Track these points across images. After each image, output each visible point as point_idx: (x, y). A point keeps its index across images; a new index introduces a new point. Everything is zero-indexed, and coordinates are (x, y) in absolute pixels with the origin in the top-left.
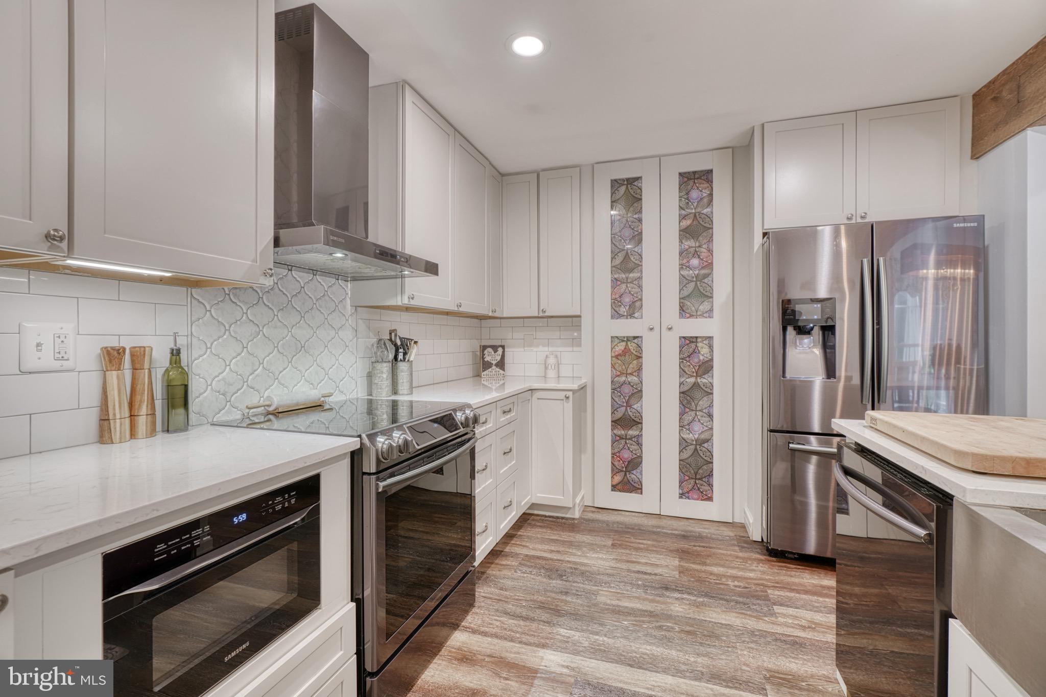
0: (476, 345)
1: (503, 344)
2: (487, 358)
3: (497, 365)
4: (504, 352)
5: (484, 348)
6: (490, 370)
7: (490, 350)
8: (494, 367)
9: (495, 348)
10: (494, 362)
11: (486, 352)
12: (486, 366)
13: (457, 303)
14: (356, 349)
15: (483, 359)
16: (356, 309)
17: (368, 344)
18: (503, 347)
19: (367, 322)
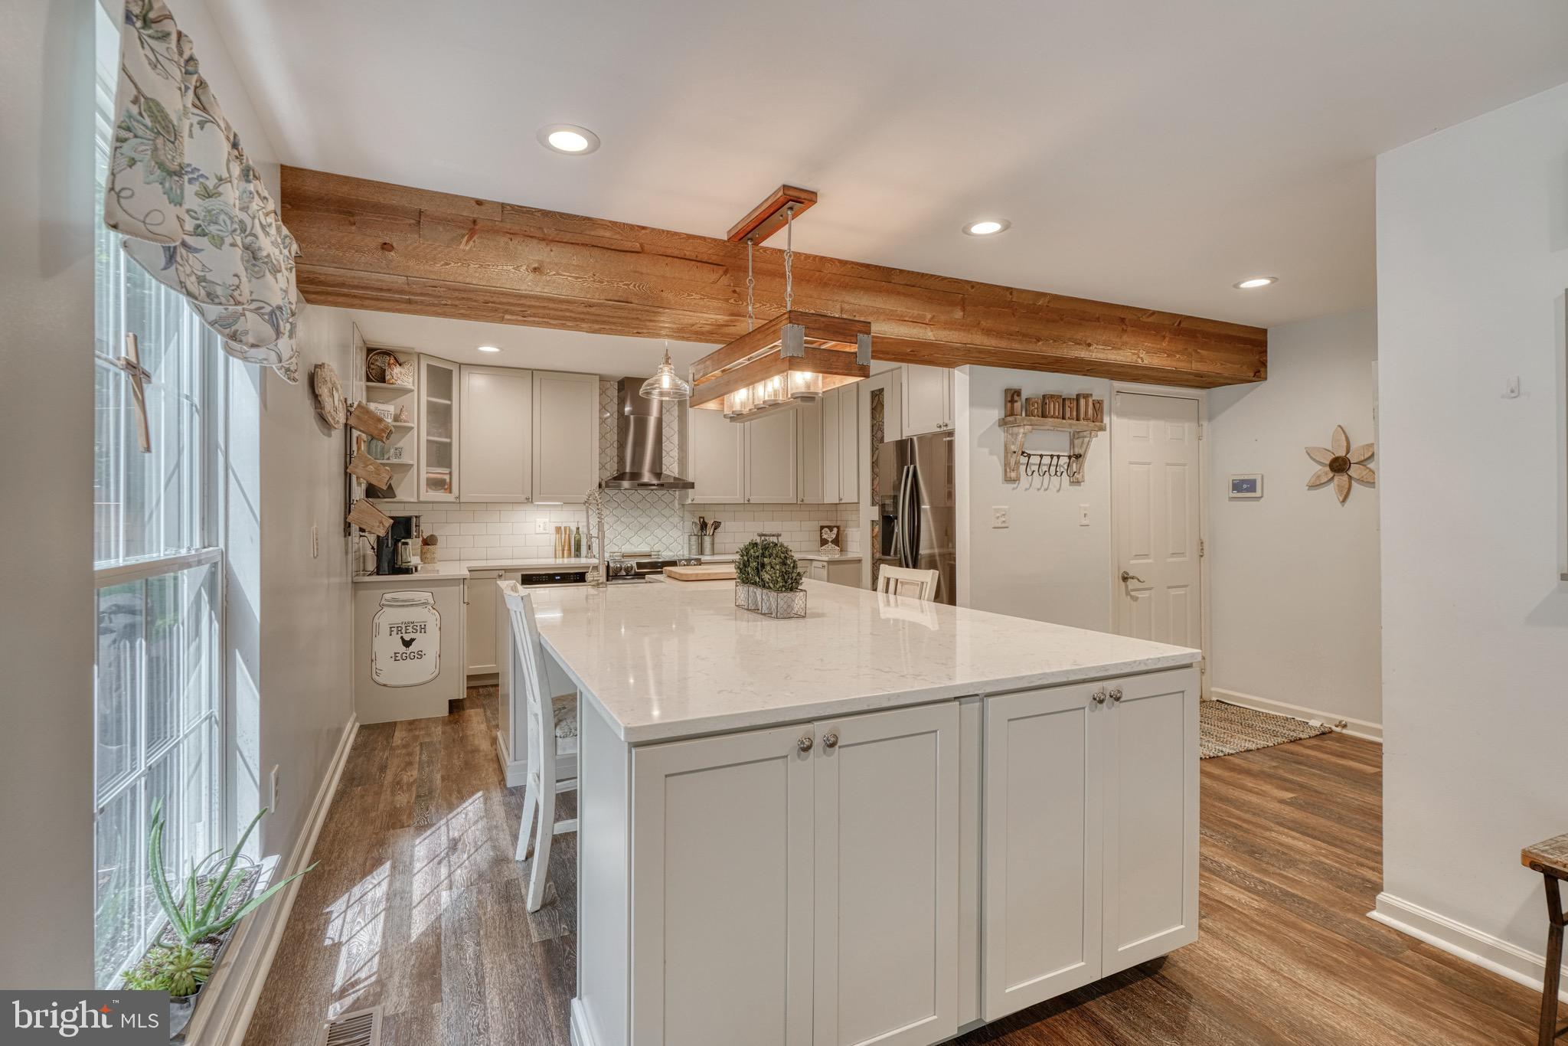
0: (816, 525)
1: (838, 525)
2: (825, 536)
3: (832, 541)
4: (838, 532)
5: (822, 528)
6: (827, 545)
7: (827, 529)
8: (831, 543)
9: (831, 528)
10: (830, 540)
11: (823, 531)
12: (824, 542)
13: (746, 499)
14: (683, 528)
15: (821, 536)
16: (683, 505)
17: (689, 525)
18: (838, 527)
19: (692, 513)
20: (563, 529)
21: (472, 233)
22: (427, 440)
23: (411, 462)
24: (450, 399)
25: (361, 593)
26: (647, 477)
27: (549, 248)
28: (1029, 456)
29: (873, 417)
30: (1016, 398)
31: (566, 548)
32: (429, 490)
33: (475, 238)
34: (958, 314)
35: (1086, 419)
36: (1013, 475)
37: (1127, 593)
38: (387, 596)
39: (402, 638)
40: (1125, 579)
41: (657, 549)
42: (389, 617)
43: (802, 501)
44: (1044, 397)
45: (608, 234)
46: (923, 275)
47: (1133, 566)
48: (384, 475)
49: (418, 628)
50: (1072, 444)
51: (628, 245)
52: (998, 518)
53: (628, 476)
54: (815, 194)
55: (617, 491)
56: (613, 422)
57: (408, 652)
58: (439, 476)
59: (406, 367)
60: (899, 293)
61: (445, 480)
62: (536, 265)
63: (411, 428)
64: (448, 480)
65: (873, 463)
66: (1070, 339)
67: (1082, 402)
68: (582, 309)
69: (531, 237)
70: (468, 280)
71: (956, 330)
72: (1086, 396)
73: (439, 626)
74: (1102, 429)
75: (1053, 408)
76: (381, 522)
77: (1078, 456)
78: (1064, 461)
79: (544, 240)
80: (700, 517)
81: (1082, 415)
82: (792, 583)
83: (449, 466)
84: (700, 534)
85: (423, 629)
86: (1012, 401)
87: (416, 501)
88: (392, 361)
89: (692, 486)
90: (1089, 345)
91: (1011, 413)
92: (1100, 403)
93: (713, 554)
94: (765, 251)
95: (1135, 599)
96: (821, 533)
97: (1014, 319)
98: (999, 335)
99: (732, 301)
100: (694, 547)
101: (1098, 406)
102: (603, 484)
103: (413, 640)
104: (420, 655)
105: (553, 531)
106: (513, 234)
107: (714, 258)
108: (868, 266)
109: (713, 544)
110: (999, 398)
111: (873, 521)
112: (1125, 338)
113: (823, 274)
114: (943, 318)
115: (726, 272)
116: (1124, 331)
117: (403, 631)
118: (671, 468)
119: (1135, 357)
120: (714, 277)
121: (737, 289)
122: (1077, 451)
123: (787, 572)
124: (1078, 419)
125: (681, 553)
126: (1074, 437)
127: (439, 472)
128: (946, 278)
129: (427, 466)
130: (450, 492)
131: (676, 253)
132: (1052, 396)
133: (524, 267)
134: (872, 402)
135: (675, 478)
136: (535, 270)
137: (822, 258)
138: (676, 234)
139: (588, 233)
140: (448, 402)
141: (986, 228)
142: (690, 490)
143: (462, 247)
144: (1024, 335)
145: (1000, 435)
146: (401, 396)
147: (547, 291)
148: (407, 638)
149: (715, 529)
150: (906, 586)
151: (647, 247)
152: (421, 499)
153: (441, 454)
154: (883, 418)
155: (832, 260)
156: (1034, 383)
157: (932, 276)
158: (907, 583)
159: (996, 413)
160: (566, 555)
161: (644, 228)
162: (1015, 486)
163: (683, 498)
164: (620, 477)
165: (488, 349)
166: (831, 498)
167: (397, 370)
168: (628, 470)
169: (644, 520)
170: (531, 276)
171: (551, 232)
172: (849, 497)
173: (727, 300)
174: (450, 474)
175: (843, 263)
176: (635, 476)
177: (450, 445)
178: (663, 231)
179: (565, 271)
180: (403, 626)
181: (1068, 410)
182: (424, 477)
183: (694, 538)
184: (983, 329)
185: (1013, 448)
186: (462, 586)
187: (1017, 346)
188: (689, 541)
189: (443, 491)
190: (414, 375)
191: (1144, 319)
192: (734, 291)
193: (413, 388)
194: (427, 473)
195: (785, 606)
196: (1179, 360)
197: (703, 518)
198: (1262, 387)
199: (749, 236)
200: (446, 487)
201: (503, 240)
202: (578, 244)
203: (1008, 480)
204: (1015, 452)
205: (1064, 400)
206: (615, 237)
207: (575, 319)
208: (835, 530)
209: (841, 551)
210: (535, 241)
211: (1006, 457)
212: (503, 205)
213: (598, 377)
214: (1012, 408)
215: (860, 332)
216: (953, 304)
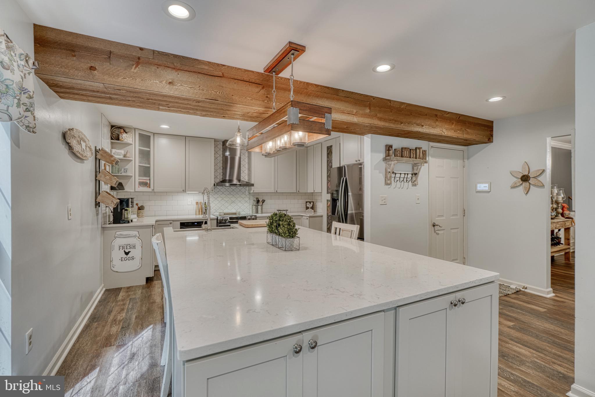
0: (304, 201)
1: (313, 201)
2: (308, 206)
3: (311, 208)
4: (313, 204)
5: (307, 202)
6: (308, 209)
7: (308, 203)
8: (310, 209)
9: (310, 202)
10: (310, 207)
11: (307, 204)
12: (307, 208)
13: (276, 190)
14: (250, 202)
15: (306, 206)
16: (250, 193)
17: (252, 201)
18: (313, 202)
19: (253, 196)
20: (199, 203)
21: (138, 64)
22: (139, 166)
23: (131, 175)
24: (150, 148)
25: (106, 232)
26: (235, 182)
27: (177, 73)
28: (396, 174)
29: (328, 157)
30: (390, 149)
31: (200, 211)
32: (140, 186)
33: (139, 66)
34: (368, 111)
35: (419, 158)
36: (389, 182)
37: (435, 232)
38: (117, 233)
39: (124, 251)
40: (434, 226)
41: (239, 211)
42: (119, 242)
43: (299, 191)
44: (402, 148)
45: (206, 67)
46: (352, 93)
47: (437, 221)
48: (114, 180)
49: (132, 247)
50: (413, 169)
51: (216, 73)
52: (382, 200)
53: (227, 181)
54: (305, 47)
55: (222, 187)
56: (220, 159)
57: (127, 257)
58: (144, 181)
59: (129, 134)
60: (342, 100)
61: (147, 183)
62: (171, 81)
63: (132, 160)
64: (149, 182)
65: (328, 176)
66: (415, 123)
67: (418, 151)
68: (194, 104)
69: (168, 67)
70: (135, 87)
71: (367, 117)
72: (420, 148)
73: (141, 246)
74: (426, 162)
75: (406, 153)
76: (112, 201)
77: (416, 174)
78: (410, 176)
79: (174, 69)
80: (257, 198)
81: (418, 157)
82: (293, 234)
83: (149, 176)
84: (256, 205)
85: (134, 247)
86: (389, 150)
87: (134, 191)
88: (122, 131)
89: (253, 185)
90: (423, 126)
91: (388, 155)
92: (425, 151)
93: (262, 213)
94: (281, 79)
95: (438, 234)
96: (306, 204)
97: (391, 114)
98: (385, 120)
99: (266, 101)
100: (254, 210)
101: (424, 153)
102: (216, 184)
103: (129, 252)
104: (133, 258)
105: (195, 204)
106: (158, 65)
107: (258, 81)
108: (328, 88)
109: (262, 209)
110: (383, 149)
111: (327, 200)
112: (437, 123)
113: (308, 90)
114: (361, 112)
115: (263, 88)
116: (437, 120)
117: (125, 248)
118: (244, 178)
119: (441, 132)
120: (257, 90)
121: (268, 96)
122: (415, 172)
123: (290, 229)
124: (416, 158)
125: (249, 213)
126: (414, 165)
127: (145, 179)
128: (362, 95)
129: (139, 176)
130: (150, 188)
131: (239, 78)
132: (405, 148)
133: (165, 82)
134: (328, 151)
135: (246, 182)
136: (170, 83)
137: (307, 83)
138: (239, 69)
139: (196, 66)
140: (149, 149)
141: (383, 68)
142: (252, 187)
143: (132, 70)
144: (396, 121)
145: (383, 165)
146: (127, 147)
147: (176, 94)
148: (127, 251)
149: (263, 203)
150: (344, 232)
151: (225, 74)
152: (136, 191)
153: (146, 171)
154: (332, 158)
155: (312, 84)
156: (398, 143)
157: (356, 93)
158: (345, 230)
159: (382, 155)
160: (200, 214)
161: (224, 65)
162: (390, 186)
163: (249, 190)
164: (224, 181)
165: (165, 126)
166: (310, 190)
167: (124, 135)
168: (227, 178)
169: (233, 199)
170: (168, 86)
171: (178, 65)
172: (318, 190)
173: (263, 101)
174: (150, 180)
175: (317, 86)
176: (230, 181)
177: (149, 168)
178: (233, 67)
179: (185, 84)
180: (125, 246)
181: (412, 154)
182: (137, 181)
183: (254, 207)
184: (378, 118)
185: (389, 170)
186: (152, 228)
187: (392, 126)
188: (252, 207)
189: (146, 187)
190: (132, 138)
191: (445, 115)
192: (267, 97)
193: (132, 143)
194: (139, 179)
195: (290, 245)
196: (459, 133)
197: (258, 198)
198: (490, 146)
199: (274, 70)
200: (148, 185)
201: (154, 68)
202: (192, 72)
203: (387, 184)
204: (390, 172)
205: (410, 150)
206: (210, 69)
207: (193, 109)
208: (312, 203)
209: (314, 212)
210: (170, 69)
211: (386, 174)
212: (154, 51)
213: (214, 139)
214: (389, 153)
215: (326, 112)
216: (365, 106)
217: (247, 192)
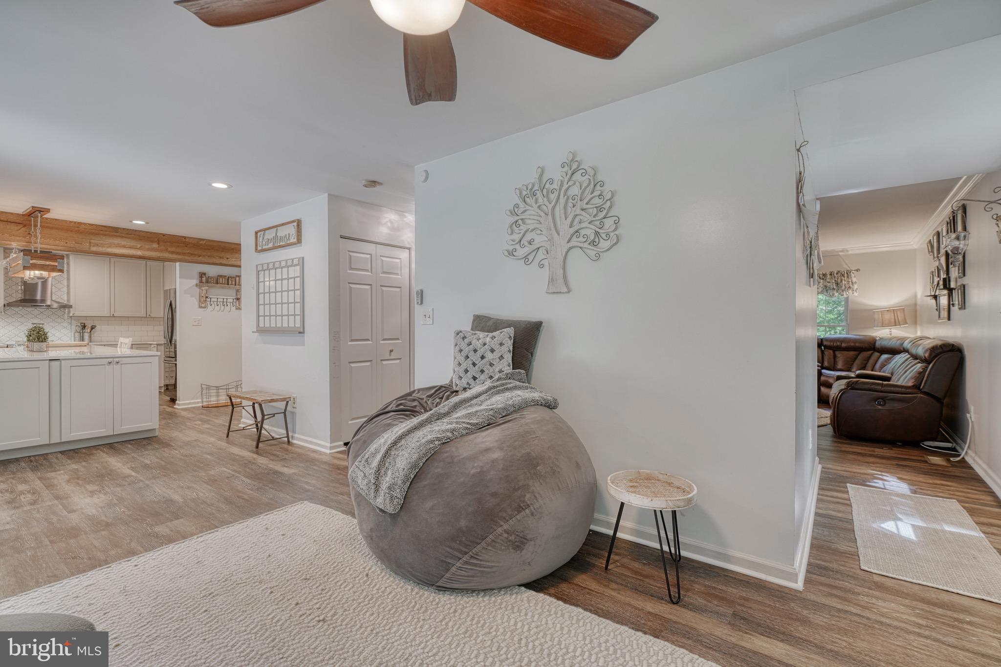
13: (112, 314)
14: (71, 329)
16: (70, 317)
17: (75, 326)
19: (75, 320)
28: (210, 298)
30: (204, 276)
34: (155, 245)
36: (203, 305)
44: (218, 276)
46: (136, 231)
50: (237, 295)
52: (196, 322)
54: (50, 209)
60: (122, 237)
66: (217, 256)
67: (237, 278)
75: (222, 280)
77: (238, 299)
78: (230, 301)
80: (81, 323)
81: (237, 284)
84: (81, 332)
86: (202, 277)
89: (71, 307)
90: (228, 259)
91: (201, 282)
93: (90, 342)
94: (47, 219)
100: (77, 339)
102: (8, 304)
107: (17, 221)
108: (105, 226)
109: (90, 337)
110: (197, 276)
114: (147, 247)
115: (25, 226)
120: (17, 228)
121: (32, 233)
124: (235, 285)
132: (221, 276)
135: (64, 303)
137: (79, 223)
142: (71, 309)
144: (191, 254)
145: (198, 290)
149: (92, 329)
155: (85, 224)
156: (212, 271)
159: (195, 281)
162: (205, 309)
163: (69, 312)
164: (28, 301)
173: (25, 237)
181: (229, 281)
183: (77, 334)
184: (169, 251)
185: (203, 295)
197: (84, 323)
199: (34, 214)
203: (201, 307)
204: (204, 297)
205: (228, 277)
211: (200, 298)
214: (202, 280)
216: (153, 241)
217: (66, 315)
